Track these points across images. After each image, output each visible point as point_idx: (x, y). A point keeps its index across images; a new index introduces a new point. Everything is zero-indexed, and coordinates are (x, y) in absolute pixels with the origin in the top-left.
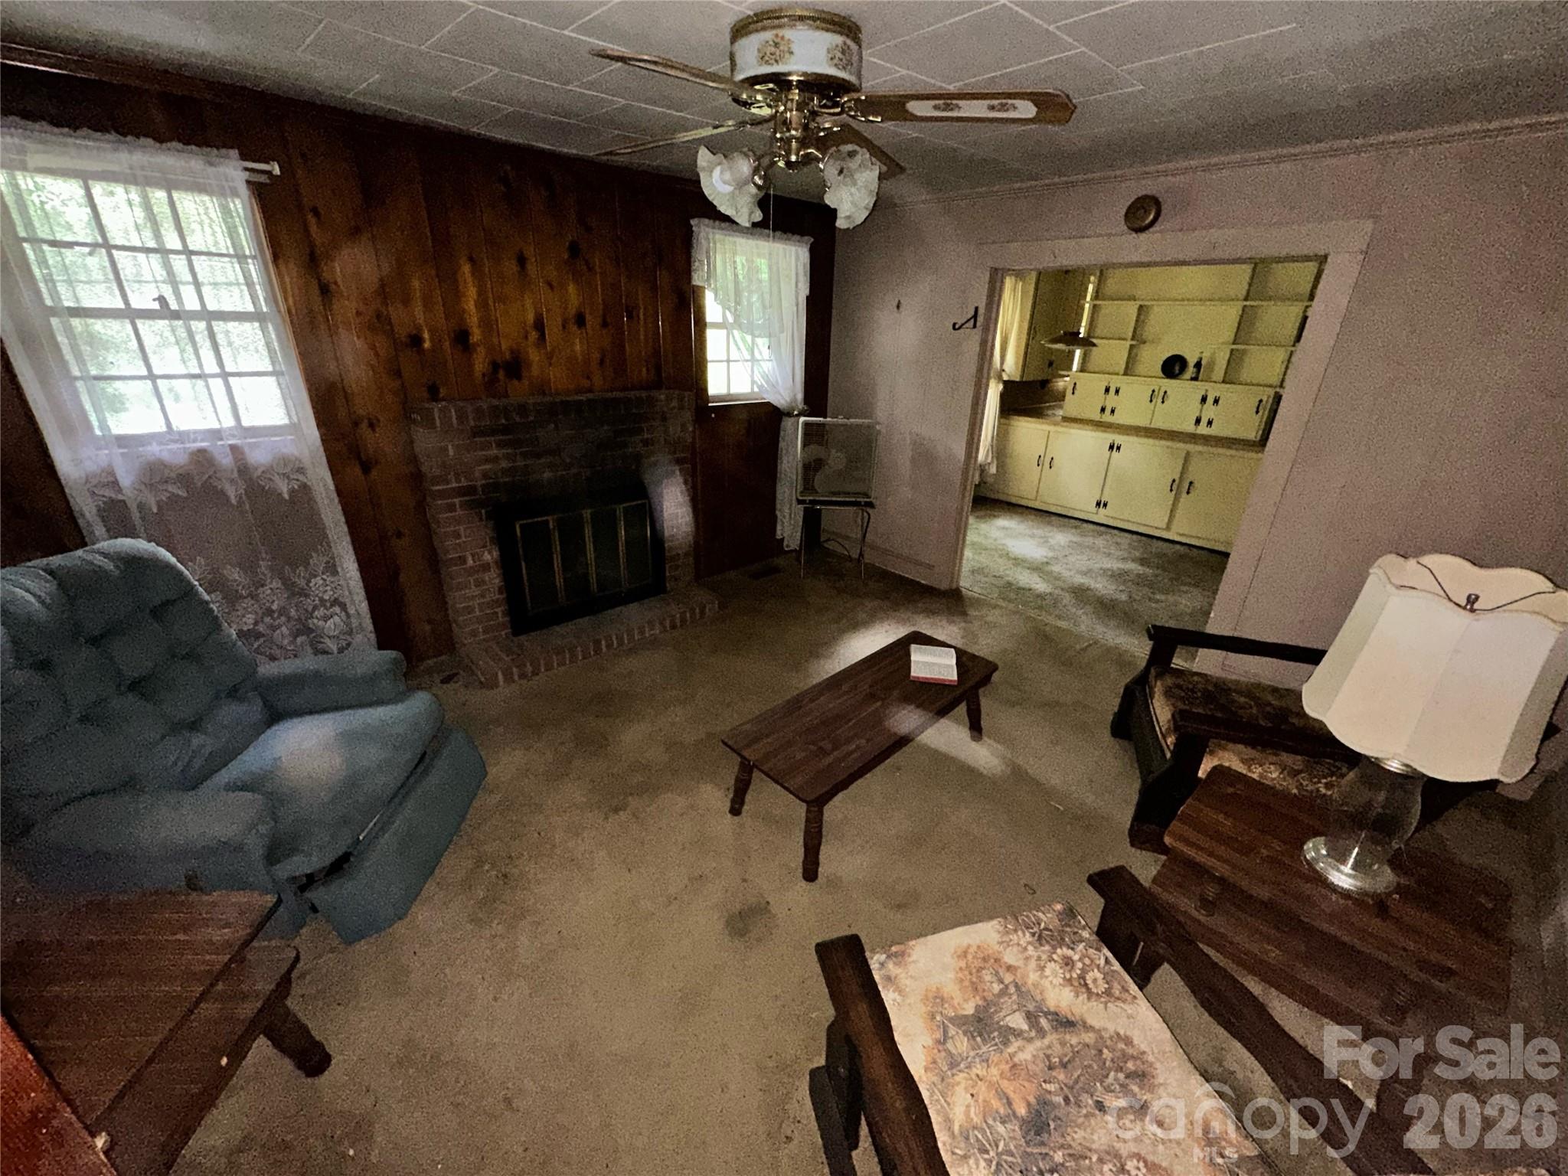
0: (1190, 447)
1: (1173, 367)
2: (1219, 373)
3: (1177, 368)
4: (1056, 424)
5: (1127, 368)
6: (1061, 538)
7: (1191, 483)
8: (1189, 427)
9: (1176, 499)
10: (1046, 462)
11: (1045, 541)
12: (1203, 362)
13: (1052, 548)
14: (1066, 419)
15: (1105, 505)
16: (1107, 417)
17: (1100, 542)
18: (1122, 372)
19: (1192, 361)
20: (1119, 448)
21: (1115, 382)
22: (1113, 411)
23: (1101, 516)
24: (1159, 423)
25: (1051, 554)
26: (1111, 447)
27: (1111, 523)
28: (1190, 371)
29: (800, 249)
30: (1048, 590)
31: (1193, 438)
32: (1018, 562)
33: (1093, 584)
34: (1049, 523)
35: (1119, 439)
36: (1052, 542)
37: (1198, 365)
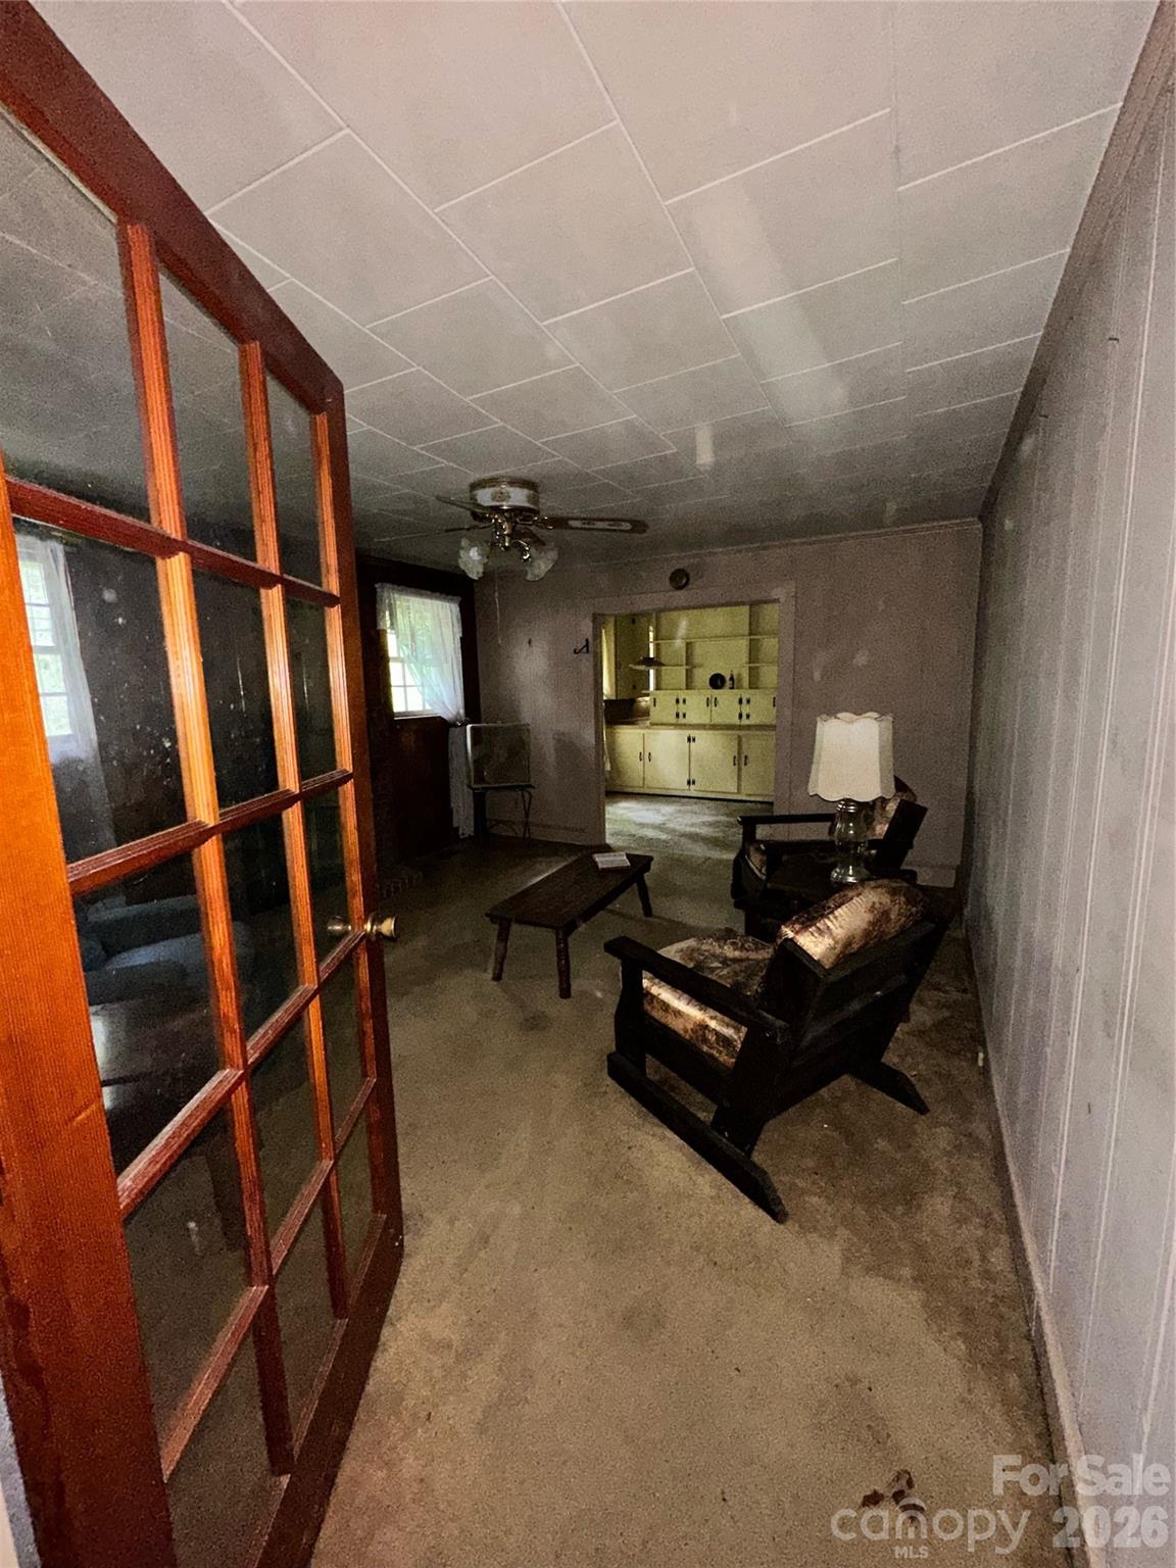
0: (741, 733)
1: (717, 682)
2: (746, 683)
3: (719, 683)
4: (647, 727)
5: (687, 685)
6: (668, 809)
7: (746, 757)
8: (735, 720)
9: (739, 770)
10: (645, 757)
11: (658, 812)
12: (735, 677)
13: (663, 815)
14: (652, 724)
15: (694, 783)
16: (681, 720)
17: (695, 808)
18: (684, 686)
19: (728, 678)
20: (694, 740)
21: (682, 695)
22: (684, 715)
23: (693, 791)
24: (717, 720)
25: (664, 818)
26: (689, 739)
27: (700, 795)
28: (728, 683)
29: (452, 605)
30: (670, 837)
31: (740, 727)
32: (642, 825)
33: (698, 830)
34: (658, 801)
35: (693, 733)
36: (663, 812)
37: (732, 679)
